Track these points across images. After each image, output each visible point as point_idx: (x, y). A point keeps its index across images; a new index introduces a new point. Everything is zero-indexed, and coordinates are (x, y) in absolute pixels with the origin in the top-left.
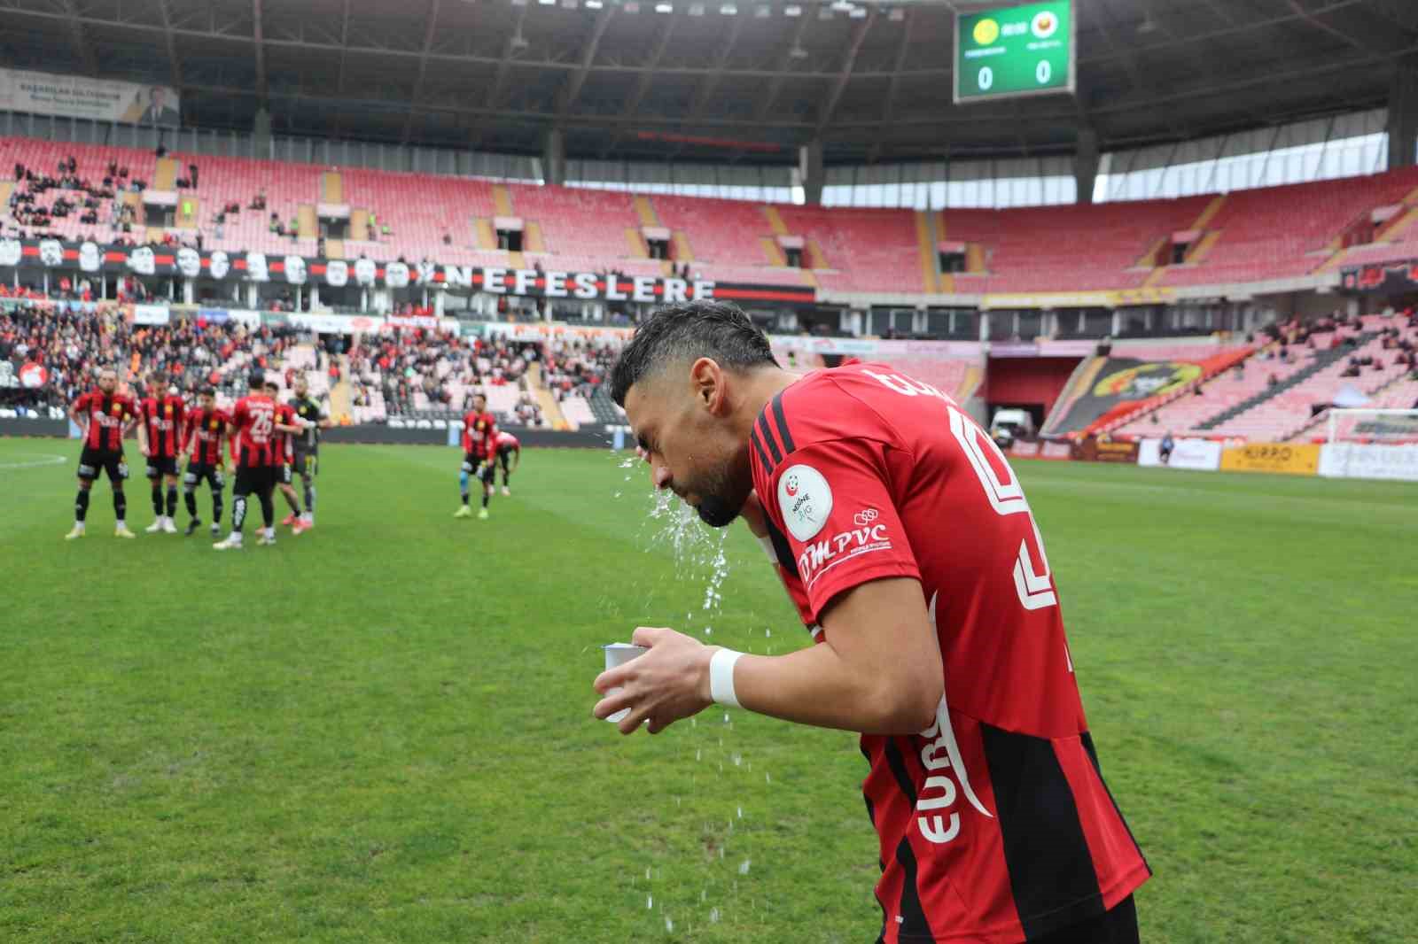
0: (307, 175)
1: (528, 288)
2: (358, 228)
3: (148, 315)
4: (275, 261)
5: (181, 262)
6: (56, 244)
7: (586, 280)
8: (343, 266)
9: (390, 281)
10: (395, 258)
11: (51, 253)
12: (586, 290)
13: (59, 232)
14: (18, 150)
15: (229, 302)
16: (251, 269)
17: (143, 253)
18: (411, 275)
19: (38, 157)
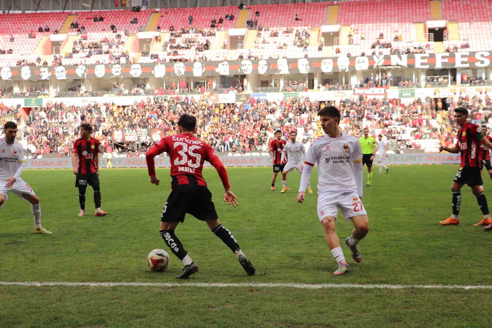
0: (319, 9)
1: (443, 64)
2: (343, 38)
3: (225, 99)
4: (292, 62)
5: (243, 68)
6: (181, 64)
7: (482, 56)
8: (331, 61)
9: (358, 67)
10: (360, 54)
11: (180, 69)
12: (482, 62)
13: (185, 57)
14: (172, 15)
15: (269, 88)
16: (279, 68)
17: (224, 65)
18: (370, 63)
19: (180, 18)
